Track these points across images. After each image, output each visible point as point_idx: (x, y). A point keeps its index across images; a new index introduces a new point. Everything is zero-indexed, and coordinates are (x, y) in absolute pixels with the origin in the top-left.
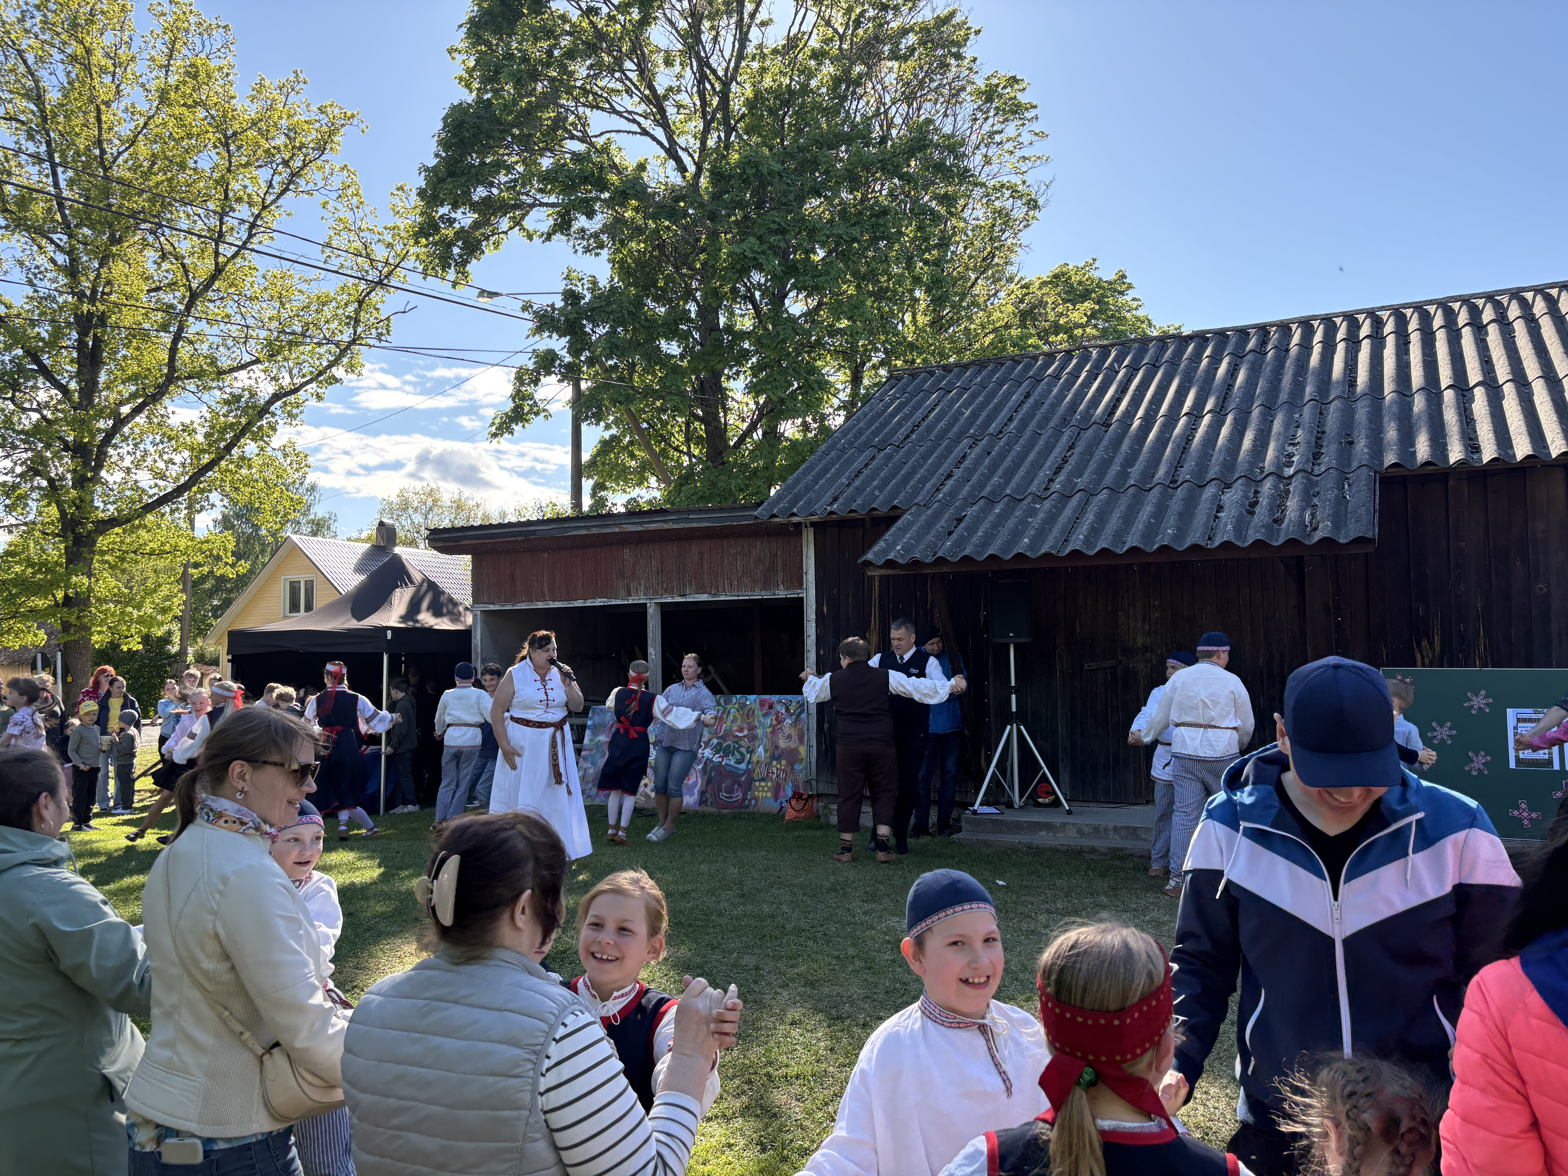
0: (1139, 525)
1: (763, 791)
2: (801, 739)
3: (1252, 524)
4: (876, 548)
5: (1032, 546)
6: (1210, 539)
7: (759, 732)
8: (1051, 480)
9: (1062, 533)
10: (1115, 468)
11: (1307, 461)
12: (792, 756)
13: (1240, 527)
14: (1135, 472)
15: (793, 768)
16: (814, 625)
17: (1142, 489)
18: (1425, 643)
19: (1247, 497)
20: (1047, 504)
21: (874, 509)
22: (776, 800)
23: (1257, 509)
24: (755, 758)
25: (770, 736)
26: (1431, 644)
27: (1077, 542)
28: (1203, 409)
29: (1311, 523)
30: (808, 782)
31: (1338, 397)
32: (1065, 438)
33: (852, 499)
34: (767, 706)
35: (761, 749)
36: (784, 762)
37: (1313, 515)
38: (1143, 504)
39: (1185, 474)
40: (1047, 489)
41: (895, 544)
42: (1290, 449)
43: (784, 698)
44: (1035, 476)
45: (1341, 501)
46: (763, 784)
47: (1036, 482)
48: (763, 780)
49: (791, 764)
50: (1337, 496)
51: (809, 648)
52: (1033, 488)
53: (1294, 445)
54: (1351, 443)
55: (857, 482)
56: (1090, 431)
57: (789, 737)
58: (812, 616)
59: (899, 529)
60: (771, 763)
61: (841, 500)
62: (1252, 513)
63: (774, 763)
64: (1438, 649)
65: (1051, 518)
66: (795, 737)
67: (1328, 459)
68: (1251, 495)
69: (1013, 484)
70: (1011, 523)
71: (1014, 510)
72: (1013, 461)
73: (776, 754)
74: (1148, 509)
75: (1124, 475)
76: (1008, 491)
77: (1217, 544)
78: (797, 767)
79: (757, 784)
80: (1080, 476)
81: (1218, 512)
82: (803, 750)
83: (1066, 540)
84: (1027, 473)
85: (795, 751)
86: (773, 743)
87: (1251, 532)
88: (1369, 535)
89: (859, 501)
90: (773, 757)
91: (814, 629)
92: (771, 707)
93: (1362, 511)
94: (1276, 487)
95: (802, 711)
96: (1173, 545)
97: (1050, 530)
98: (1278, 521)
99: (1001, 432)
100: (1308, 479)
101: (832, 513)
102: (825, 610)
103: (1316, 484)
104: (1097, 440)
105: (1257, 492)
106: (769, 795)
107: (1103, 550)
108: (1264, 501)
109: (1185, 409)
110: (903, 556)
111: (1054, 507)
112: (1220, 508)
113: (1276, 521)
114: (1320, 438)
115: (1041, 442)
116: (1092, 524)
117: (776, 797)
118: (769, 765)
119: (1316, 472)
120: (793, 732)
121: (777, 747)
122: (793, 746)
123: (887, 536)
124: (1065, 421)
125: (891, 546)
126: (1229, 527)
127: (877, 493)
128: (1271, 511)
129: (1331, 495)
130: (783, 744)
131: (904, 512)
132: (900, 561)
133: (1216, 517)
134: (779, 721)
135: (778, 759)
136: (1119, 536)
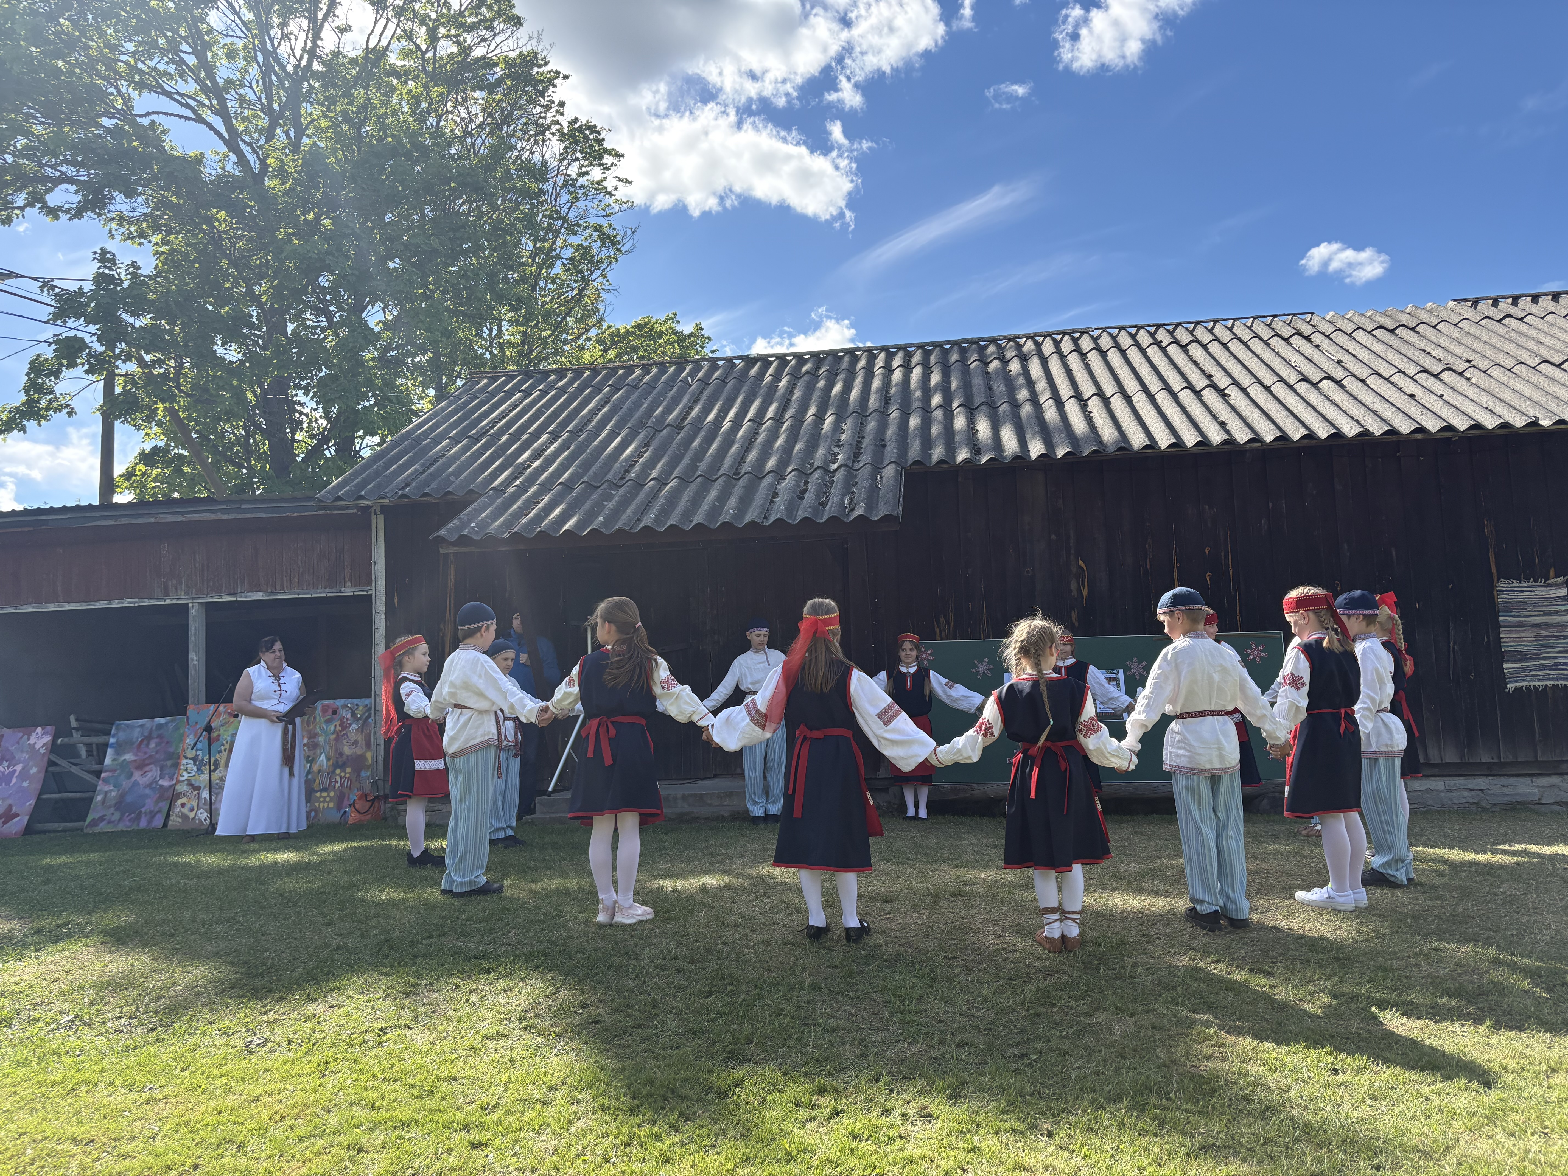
0: (705, 507)
1: (324, 802)
2: (368, 745)
3: (802, 507)
4: (451, 525)
5: (605, 524)
6: (765, 518)
7: (321, 739)
8: (627, 471)
9: (635, 513)
10: (686, 461)
11: (849, 458)
12: (358, 763)
13: (791, 508)
14: (703, 466)
15: (359, 776)
16: (383, 617)
17: (709, 480)
18: (942, 619)
19: (799, 486)
20: (622, 490)
21: (449, 493)
22: (339, 811)
23: (806, 495)
24: (315, 768)
25: (333, 743)
26: (947, 621)
27: (648, 520)
28: (764, 417)
29: (849, 504)
30: (375, 783)
31: (875, 411)
32: (641, 436)
33: (426, 483)
34: (330, 711)
35: (323, 758)
36: (348, 770)
37: (851, 499)
38: (709, 491)
39: (746, 468)
40: (622, 478)
41: (470, 521)
42: (836, 450)
43: (350, 703)
44: (611, 467)
45: (874, 489)
46: (325, 794)
47: (612, 471)
48: (325, 790)
49: (357, 771)
50: (871, 485)
51: (377, 641)
52: (610, 476)
53: (838, 446)
54: (884, 446)
55: (432, 469)
56: (665, 432)
57: (356, 743)
58: (382, 608)
59: (475, 510)
60: (334, 772)
61: (414, 484)
62: (802, 498)
63: (338, 771)
64: (952, 624)
65: (625, 503)
66: (361, 742)
67: (865, 458)
68: (802, 484)
69: (591, 473)
70: (587, 506)
71: (591, 495)
72: (591, 454)
73: (340, 761)
74: (713, 494)
75: (693, 467)
76: (585, 478)
77: (771, 521)
78: (365, 774)
79: (318, 794)
80: (653, 468)
81: (773, 497)
82: (369, 755)
83: (638, 520)
84: (605, 464)
85: (362, 757)
86: (336, 750)
87: (800, 512)
88: (895, 513)
89: (434, 485)
90: (336, 766)
91: (383, 621)
92: (335, 712)
93: (890, 496)
94: (823, 478)
95: (369, 716)
96: (733, 522)
97: (624, 512)
98: (823, 504)
99: (581, 430)
100: (848, 472)
101: (404, 496)
102: (396, 601)
103: (856, 476)
104: (670, 439)
105: (807, 483)
106: (331, 805)
107: (672, 525)
108: (812, 488)
109: (749, 416)
110: (477, 532)
111: (628, 492)
112: (776, 495)
113: (821, 504)
114: (860, 442)
115: (618, 439)
116: (662, 506)
117: (339, 806)
118: (331, 773)
119: (856, 467)
120: (360, 738)
121: (341, 754)
122: (359, 752)
123: (461, 516)
124: (641, 424)
125: (465, 524)
126: (782, 507)
127: (452, 478)
128: (818, 496)
129: (866, 484)
130: (347, 750)
131: (481, 495)
132: (475, 537)
133: (772, 501)
134: (344, 727)
135: (343, 767)
136: (687, 515)
